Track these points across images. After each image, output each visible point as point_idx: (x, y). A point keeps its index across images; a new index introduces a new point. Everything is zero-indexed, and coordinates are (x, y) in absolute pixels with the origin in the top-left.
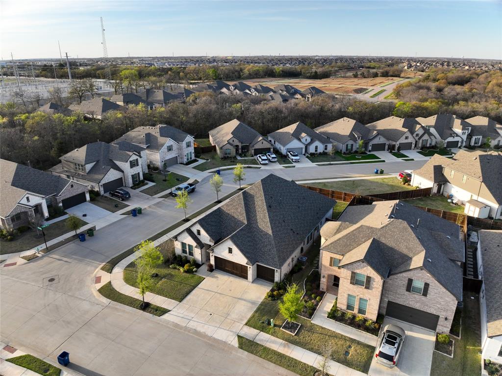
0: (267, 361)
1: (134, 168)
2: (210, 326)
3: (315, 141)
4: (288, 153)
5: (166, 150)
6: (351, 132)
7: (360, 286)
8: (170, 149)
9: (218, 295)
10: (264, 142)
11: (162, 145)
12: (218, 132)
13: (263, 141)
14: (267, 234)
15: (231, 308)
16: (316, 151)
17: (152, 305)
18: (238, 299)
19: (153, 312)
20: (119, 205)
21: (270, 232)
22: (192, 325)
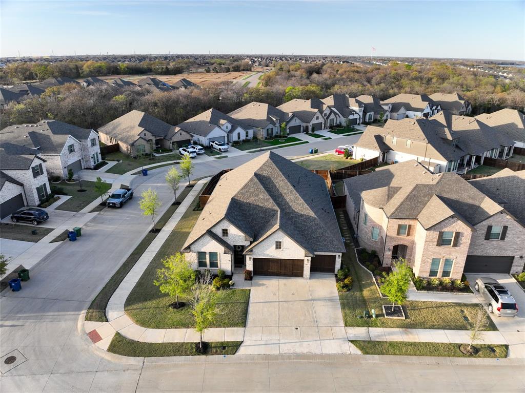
0: (406, 356)
1: (39, 178)
2: (309, 343)
3: (236, 128)
4: (211, 143)
5: (67, 152)
6: (268, 116)
7: (446, 246)
8: (71, 149)
9: (285, 304)
10: (183, 133)
11: (62, 145)
12: (114, 128)
13: (181, 131)
14: (309, 217)
15: (313, 314)
16: (239, 138)
17: (212, 343)
18: (311, 300)
19: (222, 352)
20: (38, 232)
21: (312, 214)
22: (286, 349)
